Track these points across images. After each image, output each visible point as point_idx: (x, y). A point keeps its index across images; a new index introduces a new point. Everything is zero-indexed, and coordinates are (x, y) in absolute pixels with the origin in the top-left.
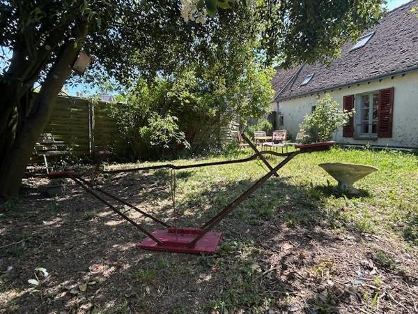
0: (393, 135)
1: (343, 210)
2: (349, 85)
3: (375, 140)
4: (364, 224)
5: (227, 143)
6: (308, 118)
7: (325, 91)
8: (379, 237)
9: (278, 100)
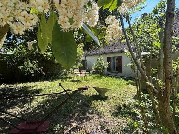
0: (122, 72)
1: (98, 106)
2: (109, 53)
3: (117, 73)
4: (102, 111)
5: (64, 73)
6: (95, 64)
7: (102, 54)
8: (105, 116)
9: (85, 55)
